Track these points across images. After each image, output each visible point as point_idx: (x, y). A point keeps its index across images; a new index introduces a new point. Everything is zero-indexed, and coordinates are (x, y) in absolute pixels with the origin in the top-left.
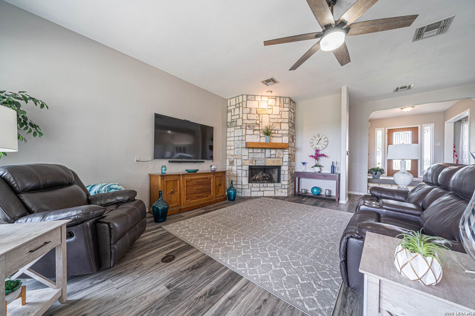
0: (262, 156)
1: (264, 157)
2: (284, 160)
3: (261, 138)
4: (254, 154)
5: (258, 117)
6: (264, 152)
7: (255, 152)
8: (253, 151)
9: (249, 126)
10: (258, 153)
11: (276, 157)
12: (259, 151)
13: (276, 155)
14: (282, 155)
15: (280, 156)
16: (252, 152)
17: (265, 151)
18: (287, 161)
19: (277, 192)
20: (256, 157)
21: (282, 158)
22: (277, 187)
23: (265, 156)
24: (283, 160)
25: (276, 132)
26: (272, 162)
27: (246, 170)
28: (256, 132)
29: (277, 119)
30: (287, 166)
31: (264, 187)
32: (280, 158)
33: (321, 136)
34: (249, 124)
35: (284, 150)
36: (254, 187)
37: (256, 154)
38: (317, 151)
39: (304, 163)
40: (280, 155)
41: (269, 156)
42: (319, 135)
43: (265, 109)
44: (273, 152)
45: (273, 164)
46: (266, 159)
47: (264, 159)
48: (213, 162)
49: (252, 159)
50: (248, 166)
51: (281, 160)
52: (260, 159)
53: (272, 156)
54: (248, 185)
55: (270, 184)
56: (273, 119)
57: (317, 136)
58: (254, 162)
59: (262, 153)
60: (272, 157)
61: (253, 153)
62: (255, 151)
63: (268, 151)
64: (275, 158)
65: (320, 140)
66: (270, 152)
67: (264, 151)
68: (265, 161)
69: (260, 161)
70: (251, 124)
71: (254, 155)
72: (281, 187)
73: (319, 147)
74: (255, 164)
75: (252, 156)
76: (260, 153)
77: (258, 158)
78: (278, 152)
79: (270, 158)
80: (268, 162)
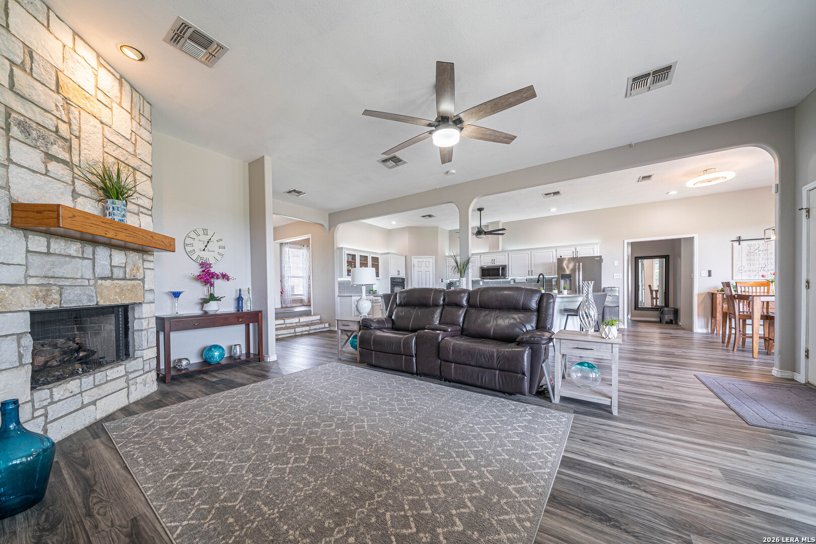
0: (82, 268)
1: (89, 274)
2: (146, 287)
3: (80, 200)
4: (51, 259)
5: (61, 108)
6: (91, 257)
7: (57, 252)
8: (48, 247)
9: (25, 127)
10: (70, 256)
11: (128, 277)
12: (74, 248)
13: (128, 270)
14: (141, 271)
15: (138, 274)
16: (45, 250)
17: (94, 253)
18: (152, 290)
19: (132, 388)
20: (60, 275)
21: (143, 280)
22: (134, 371)
23: (94, 269)
24: (144, 287)
26: (117, 293)
27: (19, 336)
28: (53, 166)
29: (125, 152)
30: (152, 303)
31: (95, 386)
32: (136, 279)
33: (210, 233)
34: (22, 118)
35: (145, 257)
36: (60, 400)
37: (62, 259)
38: (205, 265)
39: (176, 295)
40: (138, 269)
41: (107, 273)
42: (205, 231)
43: (85, 93)
44: (119, 257)
45: (120, 297)
46: (100, 282)
47: (92, 282)
49: (45, 281)
50: (28, 314)
51: (140, 284)
52: (79, 282)
53: (116, 272)
54: (32, 401)
55: (115, 369)
57: (201, 232)
58: (57, 297)
59: (83, 258)
60: (115, 276)
61: (48, 254)
62: (57, 245)
63: (102, 253)
64: (124, 279)
65: (208, 242)
66: (108, 258)
67: (89, 249)
68: (97, 290)
69: (78, 291)
70: (34, 125)
71: (54, 265)
72: (143, 369)
73: (208, 256)
74: (60, 304)
75: (44, 266)
76: (78, 259)
77: (69, 276)
78: (132, 261)
79: (111, 278)
80: (107, 292)
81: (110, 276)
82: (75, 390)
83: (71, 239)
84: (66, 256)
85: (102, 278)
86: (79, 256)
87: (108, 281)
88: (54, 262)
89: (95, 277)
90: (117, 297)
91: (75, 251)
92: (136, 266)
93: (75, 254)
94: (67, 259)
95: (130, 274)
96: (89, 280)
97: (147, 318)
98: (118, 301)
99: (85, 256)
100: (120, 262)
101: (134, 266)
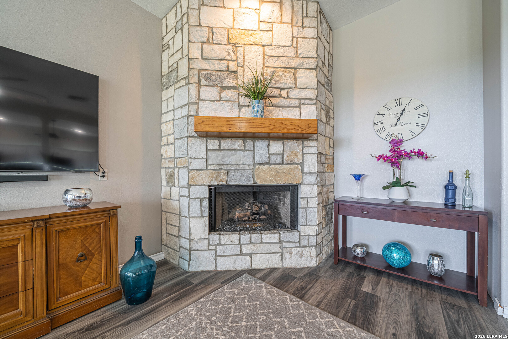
0: (244, 158)
1: (250, 161)
2: (306, 170)
3: (243, 110)
4: (222, 153)
5: (232, 53)
6: (252, 148)
7: (226, 148)
8: (220, 146)
9: (208, 77)
10: (235, 150)
11: (285, 162)
12: (238, 144)
13: (285, 156)
14: (300, 156)
15: (296, 159)
16: (217, 148)
17: (254, 146)
18: (313, 173)
19: (287, 256)
20: (228, 163)
21: (302, 164)
22: (289, 242)
23: (254, 158)
24: (302, 170)
25: (284, 93)
26: (272, 175)
27: (202, 199)
28: (226, 94)
29: (285, 58)
30: (314, 184)
31: (251, 243)
32: (294, 163)
33: (404, 102)
34: (206, 72)
35: (306, 143)
36: (225, 244)
37: (229, 152)
38: (396, 143)
39: (358, 178)
40: (296, 155)
41: (265, 160)
42: (398, 102)
43: (251, 32)
44: (276, 147)
45: (275, 179)
46: (257, 167)
47: (251, 167)
48: (105, 179)
49: (218, 167)
50: (207, 188)
51: (297, 168)
52: (241, 167)
53: (273, 159)
54: (208, 239)
55: (270, 235)
56: (275, 59)
57: (393, 104)
58: (224, 177)
59: (245, 150)
60: (272, 162)
61: (220, 150)
62: (225, 144)
63: (261, 145)
64: (283, 163)
65: (402, 114)
66: (266, 148)
67: (249, 144)
68: (255, 173)
69: (239, 173)
70: (214, 73)
71: (223, 157)
72: (299, 242)
74: (226, 182)
75: (217, 158)
76: (241, 151)
77: (233, 163)
78: (290, 148)
79: (269, 163)
80: (263, 175)
81: (268, 162)
82: (235, 241)
83: (235, 138)
84: (232, 150)
85: (260, 164)
86: (242, 149)
87: (266, 165)
88: (224, 155)
89: (254, 163)
90: (272, 178)
91: (239, 146)
92: (294, 152)
93: (238, 148)
94: (233, 152)
95: (287, 159)
96: (249, 165)
97: (306, 198)
98: (273, 182)
99: (247, 149)
100: (278, 150)
101: (292, 152)
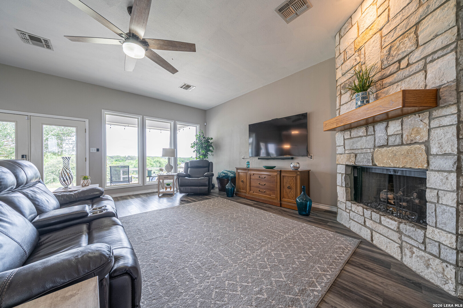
0: (366, 142)
1: (371, 145)
2: (434, 151)
4: (352, 140)
5: (357, 58)
6: (373, 133)
7: (355, 136)
8: (350, 135)
9: (345, 87)
10: (361, 137)
11: (404, 143)
12: (361, 131)
13: (404, 136)
14: (425, 133)
15: (418, 137)
16: (349, 137)
17: (374, 131)
18: (450, 154)
19: (407, 252)
20: (356, 148)
21: (427, 144)
22: (409, 237)
23: (375, 141)
24: (428, 152)
25: (404, 63)
26: (389, 158)
27: (342, 174)
30: (450, 172)
31: (372, 219)
32: (415, 143)
34: (343, 84)
35: (435, 113)
36: (354, 212)
37: (357, 139)
40: (418, 132)
41: (383, 142)
43: (371, 27)
44: (394, 127)
45: (392, 162)
46: (377, 149)
47: (372, 150)
48: (312, 159)
49: (350, 152)
50: (344, 166)
51: (419, 149)
52: (364, 151)
53: (391, 140)
54: (346, 203)
55: (388, 220)
56: (392, 32)
58: (353, 159)
59: (367, 135)
60: (390, 143)
61: (351, 138)
62: (354, 133)
63: (380, 128)
64: (402, 144)
66: (384, 130)
67: (371, 129)
68: (374, 156)
69: (362, 156)
71: (353, 143)
74: (355, 163)
75: (350, 145)
76: (364, 137)
77: (359, 148)
78: (410, 125)
79: (387, 145)
80: (381, 157)
81: (386, 144)
82: (360, 212)
83: (359, 127)
84: (359, 137)
85: (380, 147)
86: (365, 135)
87: (385, 148)
88: (354, 142)
89: (375, 146)
90: (389, 161)
91: (362, 133)
92: (415, 130)
93: (362, 135)
94: (359, 138)
95: (406, 139)
96: (370, 149)
97: (435, 189)
98: (390, 165)
99: (369, 134)
100: (395, 130)
101: (413, 130)
